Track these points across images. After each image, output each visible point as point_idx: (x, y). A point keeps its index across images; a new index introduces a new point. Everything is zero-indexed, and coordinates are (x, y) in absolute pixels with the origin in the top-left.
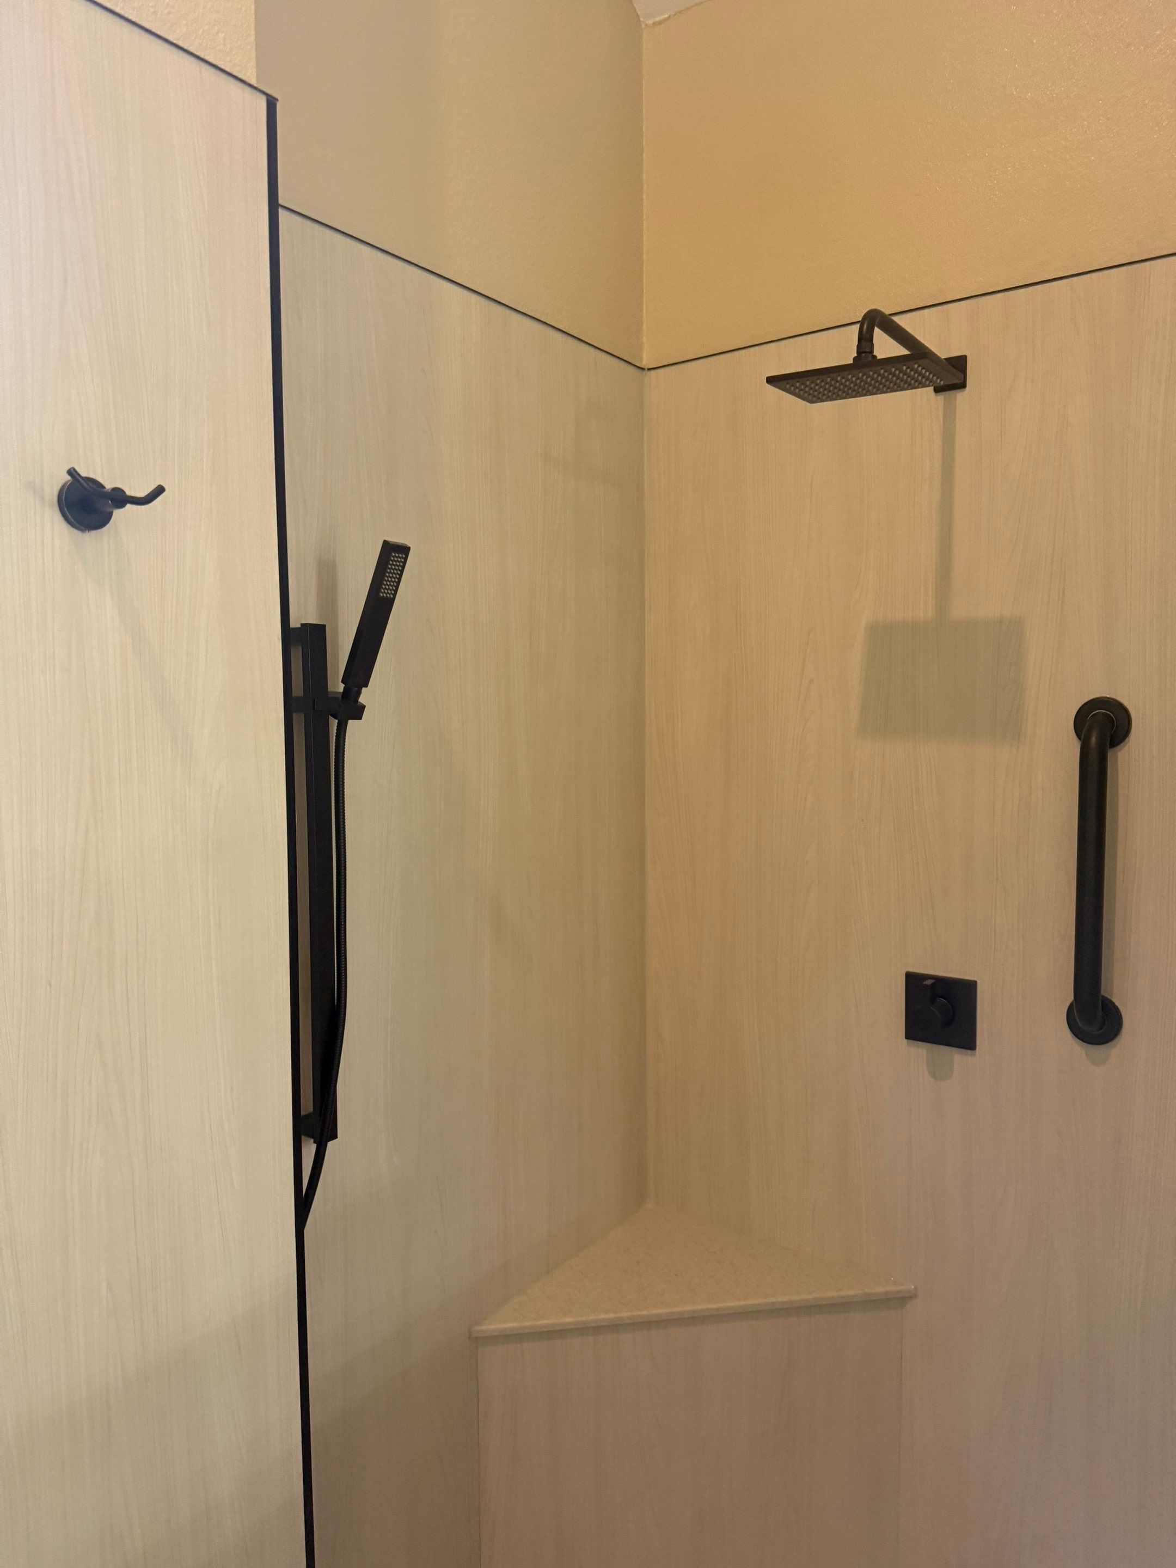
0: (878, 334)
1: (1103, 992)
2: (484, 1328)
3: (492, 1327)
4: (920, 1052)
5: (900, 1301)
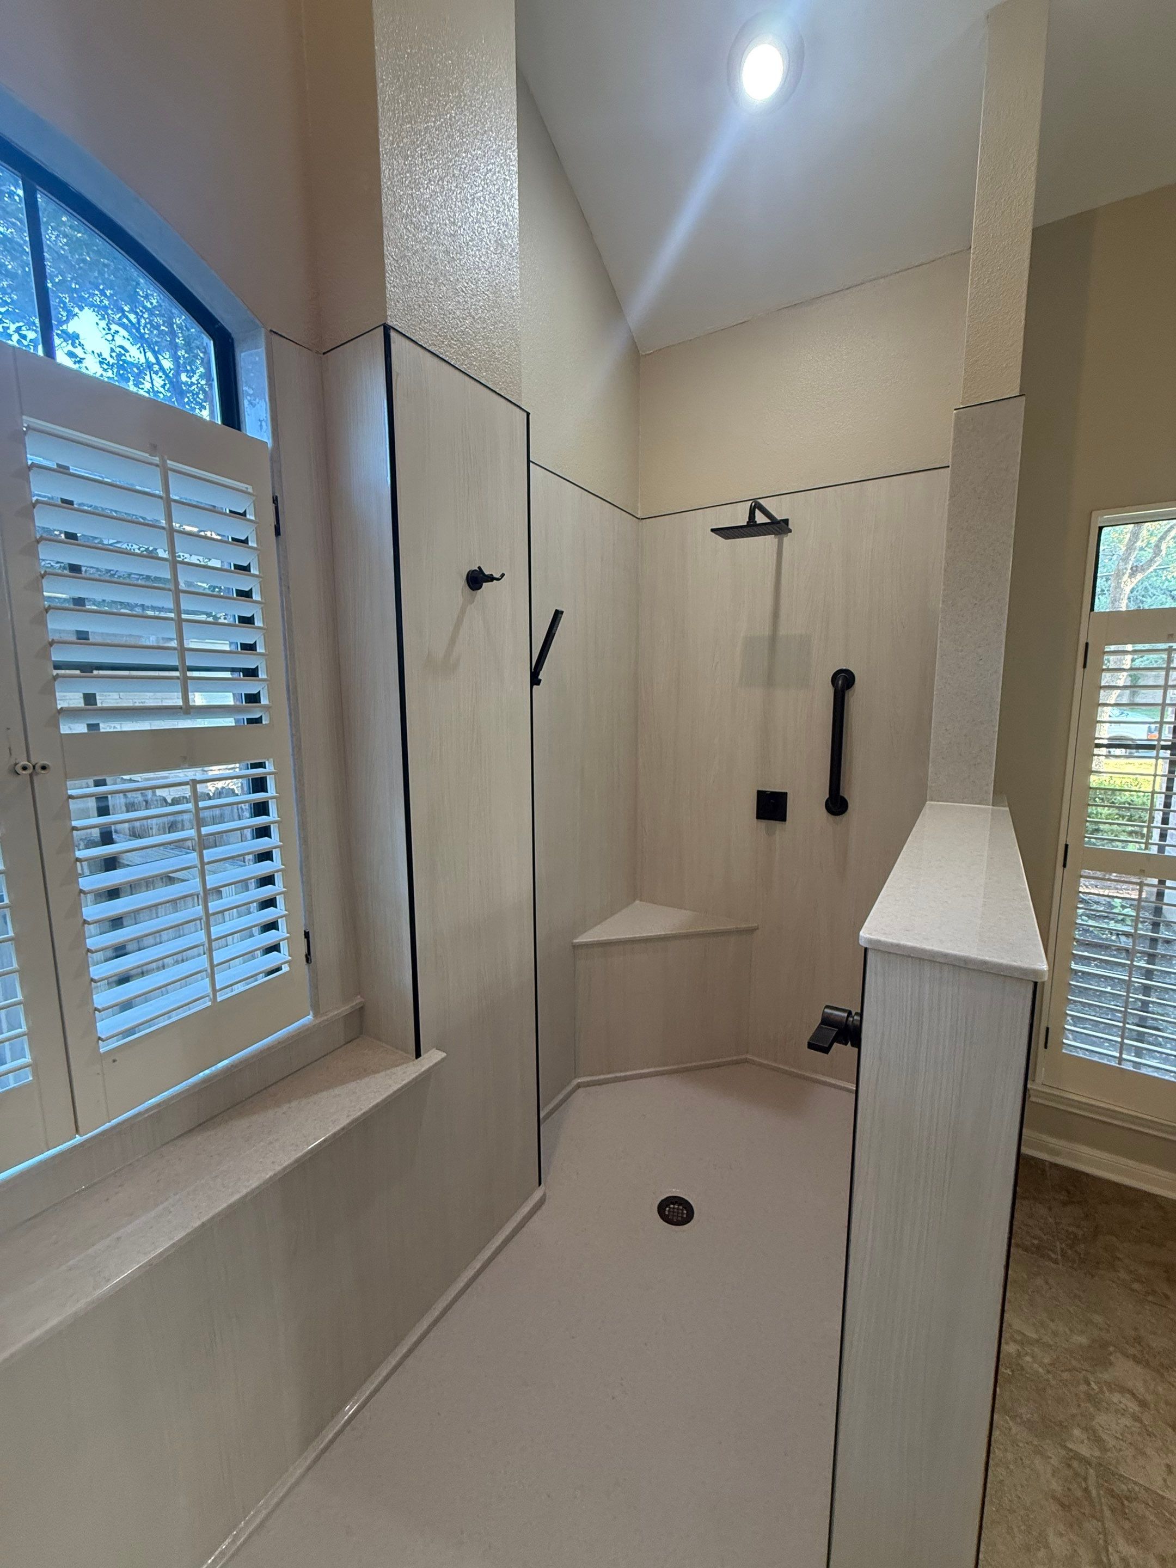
0: (757, 511)
1: (841, 794)
2: (578, 940)
3: (582, 940)
4: (763, 824)
5: (752, 930)
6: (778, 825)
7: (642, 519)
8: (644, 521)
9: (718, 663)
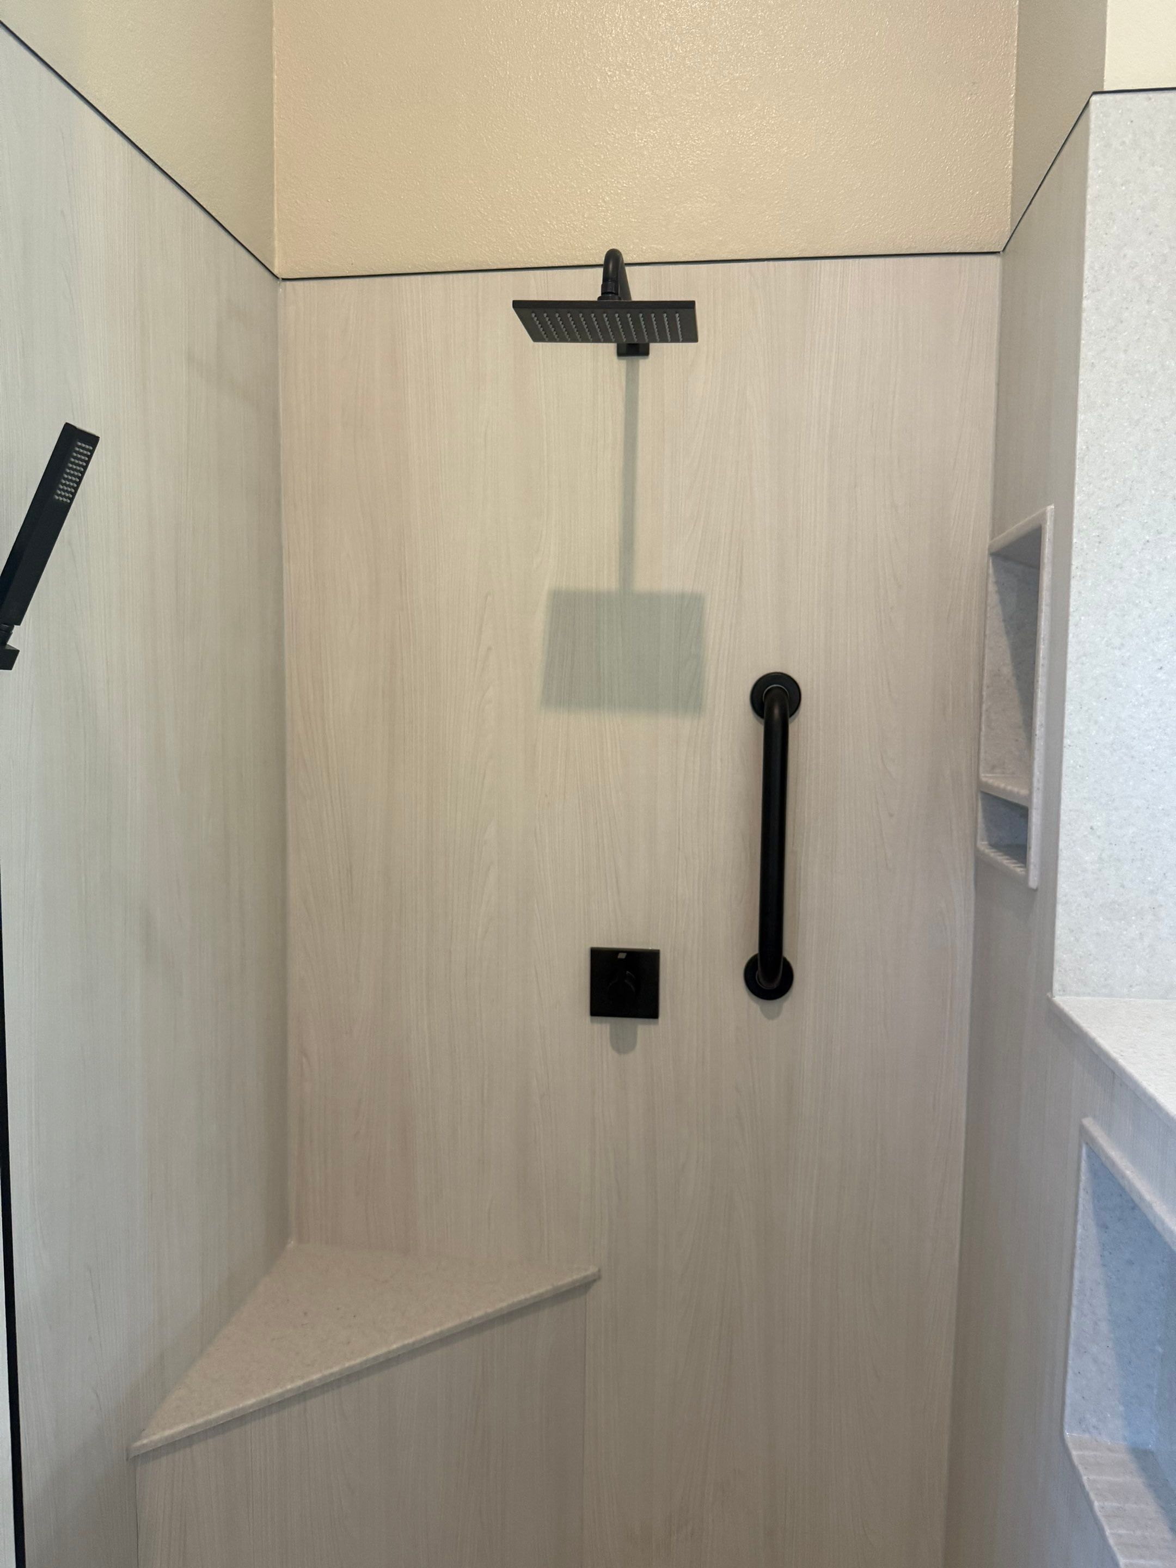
2: (145, 1441)
3: (156, 1437)
4: (606, 1026)
5: (584, 1286)
6: (642, 1028)
7: (284, 279)
8: (288, 283)
9: (489, 649)
